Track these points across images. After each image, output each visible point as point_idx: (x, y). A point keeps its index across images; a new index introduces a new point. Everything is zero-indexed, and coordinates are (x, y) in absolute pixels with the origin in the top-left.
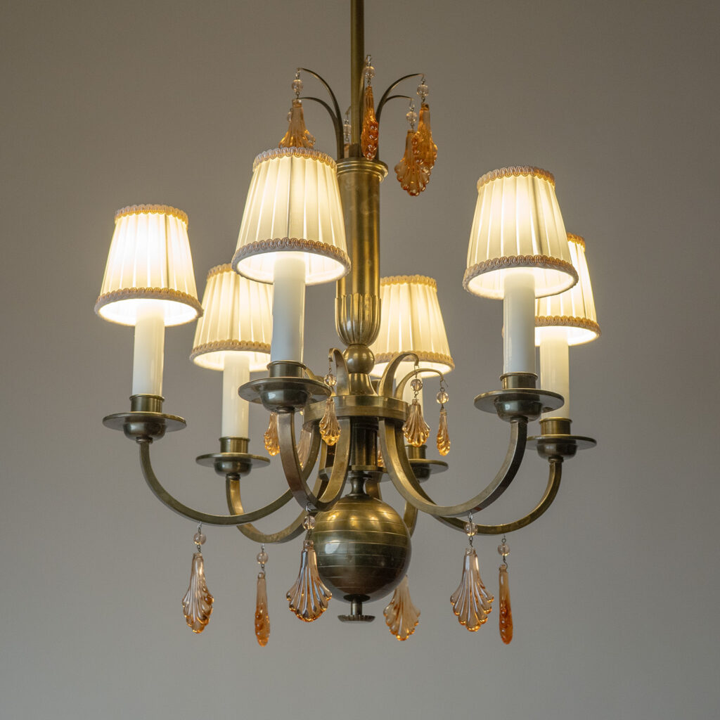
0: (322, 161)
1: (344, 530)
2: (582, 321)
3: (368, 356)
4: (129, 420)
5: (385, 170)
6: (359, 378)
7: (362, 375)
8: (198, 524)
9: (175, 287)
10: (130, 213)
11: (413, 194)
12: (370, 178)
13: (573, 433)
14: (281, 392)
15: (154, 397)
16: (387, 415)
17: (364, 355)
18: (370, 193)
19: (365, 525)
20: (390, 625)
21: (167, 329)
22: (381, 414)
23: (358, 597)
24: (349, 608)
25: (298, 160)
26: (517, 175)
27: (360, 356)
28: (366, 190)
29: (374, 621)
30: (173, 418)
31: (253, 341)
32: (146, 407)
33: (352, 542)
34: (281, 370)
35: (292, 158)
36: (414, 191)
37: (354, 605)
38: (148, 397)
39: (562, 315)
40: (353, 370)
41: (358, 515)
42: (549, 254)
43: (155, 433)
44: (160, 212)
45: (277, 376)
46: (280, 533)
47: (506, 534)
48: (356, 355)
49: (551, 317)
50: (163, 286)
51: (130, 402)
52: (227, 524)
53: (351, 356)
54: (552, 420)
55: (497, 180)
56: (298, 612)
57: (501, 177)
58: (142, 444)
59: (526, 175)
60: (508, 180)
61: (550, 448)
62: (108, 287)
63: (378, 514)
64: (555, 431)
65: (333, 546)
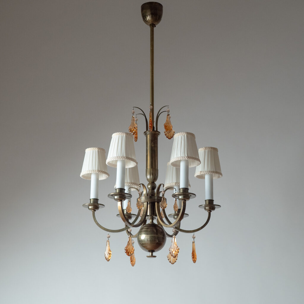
1: (146, 232)
3: (154, 185)
4: (89, 205)
6: (152, 191)
12: (155, 136)
13: (214, 204)
14: (118, 196)
15: (96, 199)
18: (155, 140)
23: (152, 251)
30: (101, 205)
33: (149, 236)
34: (118, 191)
37: (151, 253)
40: (150, 189)
43: (96, 209)
44: (96, 150)
47: (194, 233)
48: (151, 185)
51: (89, 200)
52: (116, 232)
54: (208, 200)
58: (93, 211)
59: (184, 134)
60: (180, 136)
61: (207, 208)
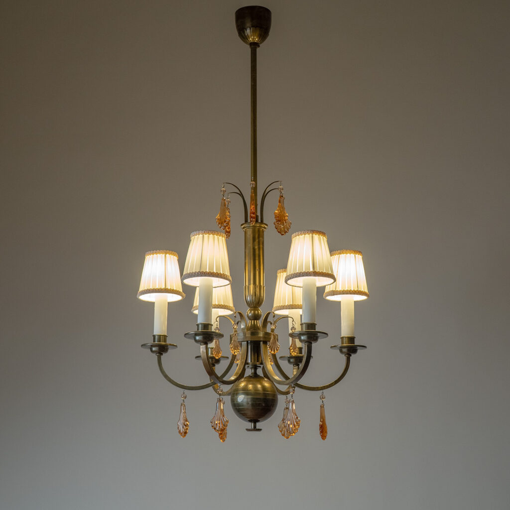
0: (217, 235)
1: (246, 391)
2: (356, 292)
3: (258, 312)
4: (152, 346)
5: (266, 226)
6: (254, 322)
7: (255, 321)
8: (182, 390)
9: (169, 287)
10: (150, 254)
11: (282, 235)
12: (259, 231)
13: (356, 344)
14: (201, 337)
15: (163, 335)
16: (264, 340)
17: (256, 312)
18: (259, 237)
19: (256, 389)
20: (281, 431)
21: (168, 303)
22: (262, 339)
23: (255, 421)
24: (250, 425)
25: (206, 236)
26: (305, 234)
27: (254, 313)
28: (257, 236)
29: (261, 432)
30: (170, 345)
31: (217, 304)
32: (159, 341)
33: (250, 397)
34: (202, 327)
35: (203, 236)
36: (283, 233)
37: (253, 424)
38: (160, 335)
39: (346, 289)
40: (252, 319)
41: (252, 384)
42: (318, 270)
43: (163, 351)
44: (163, 253)
45: (200, 330)
46: (227, 392)
47: (324, 390)
48: (252, 312)
49: (341, 291)
50: (163, 287)
51: (153, 337)
52: (196, 390)
53: (250, 312)
54: (346, 337)
55: (297, 237)
56: (215, 429)
57: (299, 236)
58: (158, 356)
59: (309, 234)
60: (302, 237)
61: (345, 350)
62: (141, 288)
63: (261, 384)
64: (347, 342)
65: (241, 398)
